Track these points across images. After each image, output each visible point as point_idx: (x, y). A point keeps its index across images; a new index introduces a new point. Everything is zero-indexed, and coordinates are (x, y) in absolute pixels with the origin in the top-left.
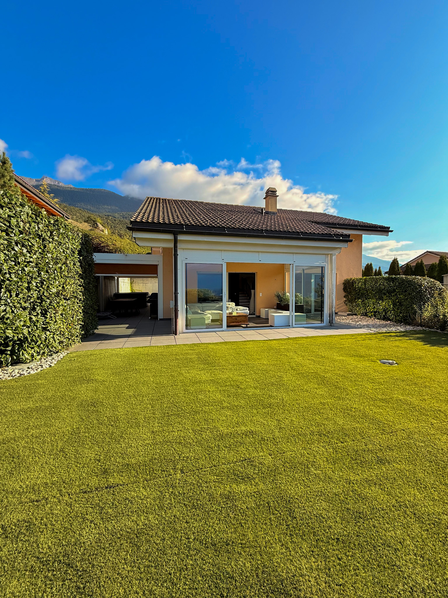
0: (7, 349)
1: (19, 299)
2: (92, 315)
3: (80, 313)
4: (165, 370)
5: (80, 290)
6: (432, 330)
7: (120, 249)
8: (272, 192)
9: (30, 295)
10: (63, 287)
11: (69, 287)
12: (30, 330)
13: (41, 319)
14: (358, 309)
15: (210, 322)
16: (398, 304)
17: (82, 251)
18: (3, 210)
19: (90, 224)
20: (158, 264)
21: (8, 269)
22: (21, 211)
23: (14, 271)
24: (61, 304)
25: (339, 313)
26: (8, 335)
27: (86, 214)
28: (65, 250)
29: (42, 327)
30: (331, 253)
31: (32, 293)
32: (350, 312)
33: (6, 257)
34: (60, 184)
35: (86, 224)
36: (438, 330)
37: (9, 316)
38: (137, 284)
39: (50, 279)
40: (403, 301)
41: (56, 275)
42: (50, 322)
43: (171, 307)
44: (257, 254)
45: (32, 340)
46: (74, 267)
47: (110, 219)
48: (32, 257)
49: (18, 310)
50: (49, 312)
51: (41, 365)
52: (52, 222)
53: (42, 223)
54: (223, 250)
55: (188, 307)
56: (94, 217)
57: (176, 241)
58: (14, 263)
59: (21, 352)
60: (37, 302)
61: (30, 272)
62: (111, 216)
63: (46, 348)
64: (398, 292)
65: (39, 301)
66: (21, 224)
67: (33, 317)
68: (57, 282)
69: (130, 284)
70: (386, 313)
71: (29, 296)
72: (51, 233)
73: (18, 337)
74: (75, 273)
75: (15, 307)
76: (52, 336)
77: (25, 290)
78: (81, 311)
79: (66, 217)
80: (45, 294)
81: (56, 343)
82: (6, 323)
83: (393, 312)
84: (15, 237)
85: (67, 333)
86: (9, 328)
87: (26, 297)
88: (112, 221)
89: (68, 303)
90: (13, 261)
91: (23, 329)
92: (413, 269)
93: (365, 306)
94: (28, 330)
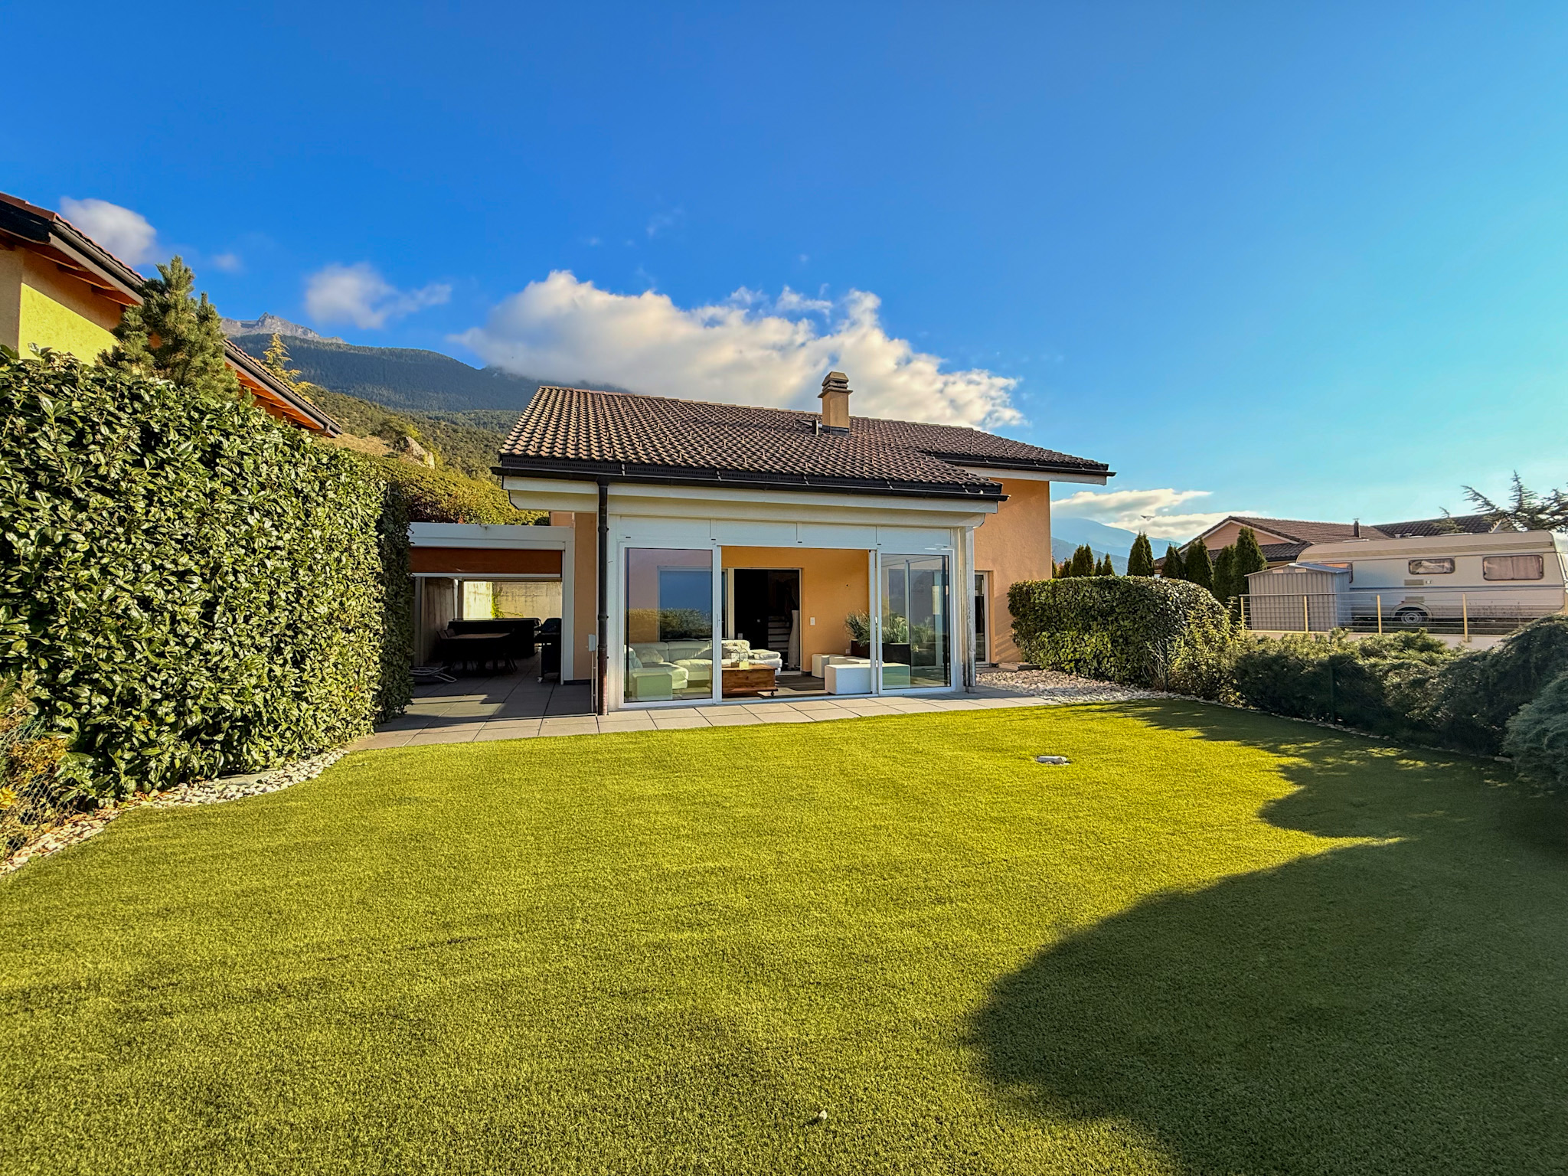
0: (215, 738)
1: (251, 627)
2: (402, 668)
3: (375, 663)
4: (568, 780)
5: (376, 610)
6: (1188, 698)
7: (469, 509)
8: (836, 382)
9: (272, 618)
10: (341, 604)
11: (354, 604)
12: (268, 697)
13: (293, 673)
14: (1042, 655)
15: (686, 686)
16: (1121, 640)
17: (385, 520)
18: (228, 440)
19: (388, 439)
20: (562, 548)
21: (233, 563)
22: (264, 440)
23: (243, 568)
24: (335, 640)
25: (1001, 666)
26: (224, 705)
27: (376, 414)
28: (350, 520)
29: (293, 691)
30: (961, 524)
31: (277, 615)
32: (1026, 661)
33: (229, 540)
34: (310, 336)
35: (376, 440)
36: (1199, 697)
37: (230, 665)
38: (510, 598)
39: (316, 585)
40: (1130, 633)
41: (329, 575)
42: (311, 679)
43: (590, 650)
44: (792, 528)
45: (271, 720)
46: (366, 559)
47: (442, 426)
48: (281, 538)
49: (246, 653)
50: (310, 657)
51: (287, 777)
52: (325, 460)
53: (304, 464)
54: (713, 519)
55: (630, 649)
56: (400, 422)
57: (603, 499)
58: (243, 551)
59: (245, 746)
60: (285, 635)
61: (277, 569)
62: (443, 418)
63: (297, 741)
64: (1119, 614)
65: (290, 633)
66: (264, 468)
67: (275, 667)
68: (330, 592)
69: (491, 598)
70: (1099, 663)
71: (271, 622)
72: (322, 484)
73: (242, 710)
74: (368, 572)
75: (241, 645)
76: (311, 713)
77: (263, 608)
78: (376, 659)
79: (331, 428)
80: (303, 618)
81: (320, 730)
82: (220, 680)
83: (1112, 659)
84: (250, 497)
85: (343, 709)
86: (227, 691)
87: (264, 623)
88: (447, 432)
89: (351, 639)
90: (243, 547)
91: (254, 694)
92: (1184, 562)
93: (1057, 646)
94: (265, 698)
